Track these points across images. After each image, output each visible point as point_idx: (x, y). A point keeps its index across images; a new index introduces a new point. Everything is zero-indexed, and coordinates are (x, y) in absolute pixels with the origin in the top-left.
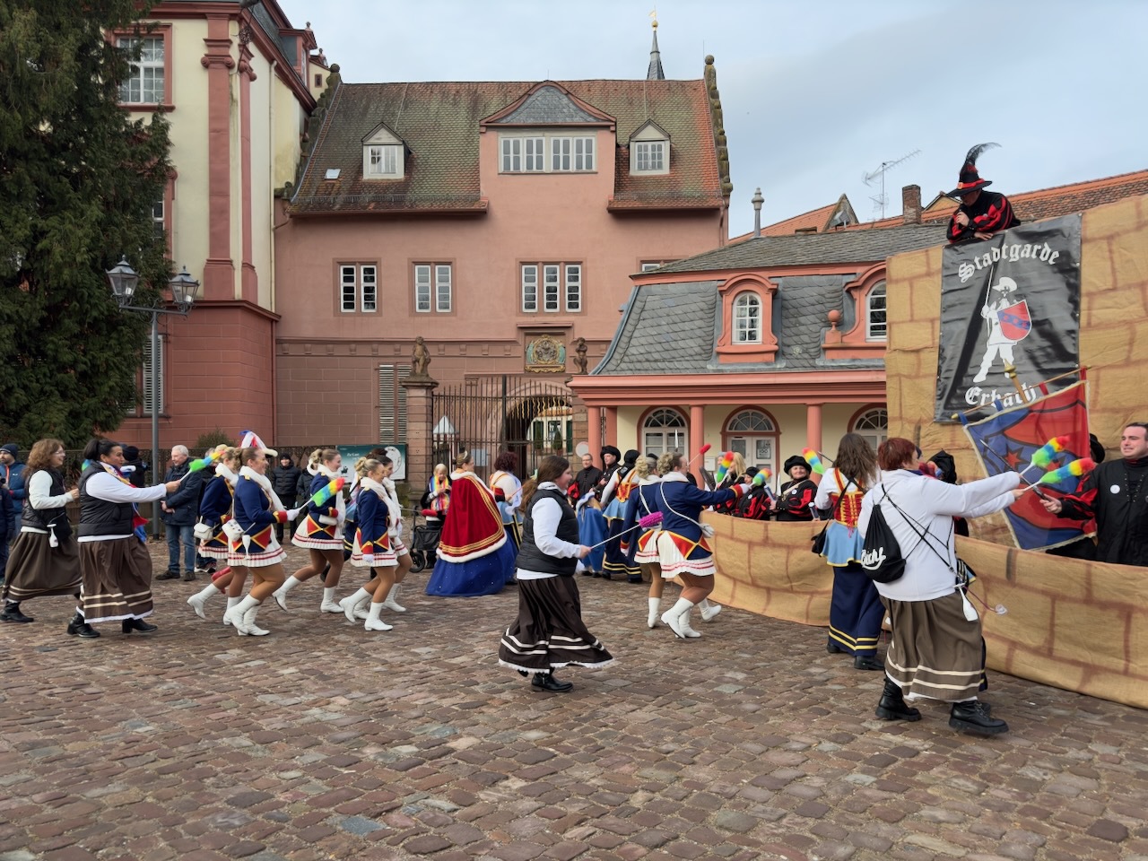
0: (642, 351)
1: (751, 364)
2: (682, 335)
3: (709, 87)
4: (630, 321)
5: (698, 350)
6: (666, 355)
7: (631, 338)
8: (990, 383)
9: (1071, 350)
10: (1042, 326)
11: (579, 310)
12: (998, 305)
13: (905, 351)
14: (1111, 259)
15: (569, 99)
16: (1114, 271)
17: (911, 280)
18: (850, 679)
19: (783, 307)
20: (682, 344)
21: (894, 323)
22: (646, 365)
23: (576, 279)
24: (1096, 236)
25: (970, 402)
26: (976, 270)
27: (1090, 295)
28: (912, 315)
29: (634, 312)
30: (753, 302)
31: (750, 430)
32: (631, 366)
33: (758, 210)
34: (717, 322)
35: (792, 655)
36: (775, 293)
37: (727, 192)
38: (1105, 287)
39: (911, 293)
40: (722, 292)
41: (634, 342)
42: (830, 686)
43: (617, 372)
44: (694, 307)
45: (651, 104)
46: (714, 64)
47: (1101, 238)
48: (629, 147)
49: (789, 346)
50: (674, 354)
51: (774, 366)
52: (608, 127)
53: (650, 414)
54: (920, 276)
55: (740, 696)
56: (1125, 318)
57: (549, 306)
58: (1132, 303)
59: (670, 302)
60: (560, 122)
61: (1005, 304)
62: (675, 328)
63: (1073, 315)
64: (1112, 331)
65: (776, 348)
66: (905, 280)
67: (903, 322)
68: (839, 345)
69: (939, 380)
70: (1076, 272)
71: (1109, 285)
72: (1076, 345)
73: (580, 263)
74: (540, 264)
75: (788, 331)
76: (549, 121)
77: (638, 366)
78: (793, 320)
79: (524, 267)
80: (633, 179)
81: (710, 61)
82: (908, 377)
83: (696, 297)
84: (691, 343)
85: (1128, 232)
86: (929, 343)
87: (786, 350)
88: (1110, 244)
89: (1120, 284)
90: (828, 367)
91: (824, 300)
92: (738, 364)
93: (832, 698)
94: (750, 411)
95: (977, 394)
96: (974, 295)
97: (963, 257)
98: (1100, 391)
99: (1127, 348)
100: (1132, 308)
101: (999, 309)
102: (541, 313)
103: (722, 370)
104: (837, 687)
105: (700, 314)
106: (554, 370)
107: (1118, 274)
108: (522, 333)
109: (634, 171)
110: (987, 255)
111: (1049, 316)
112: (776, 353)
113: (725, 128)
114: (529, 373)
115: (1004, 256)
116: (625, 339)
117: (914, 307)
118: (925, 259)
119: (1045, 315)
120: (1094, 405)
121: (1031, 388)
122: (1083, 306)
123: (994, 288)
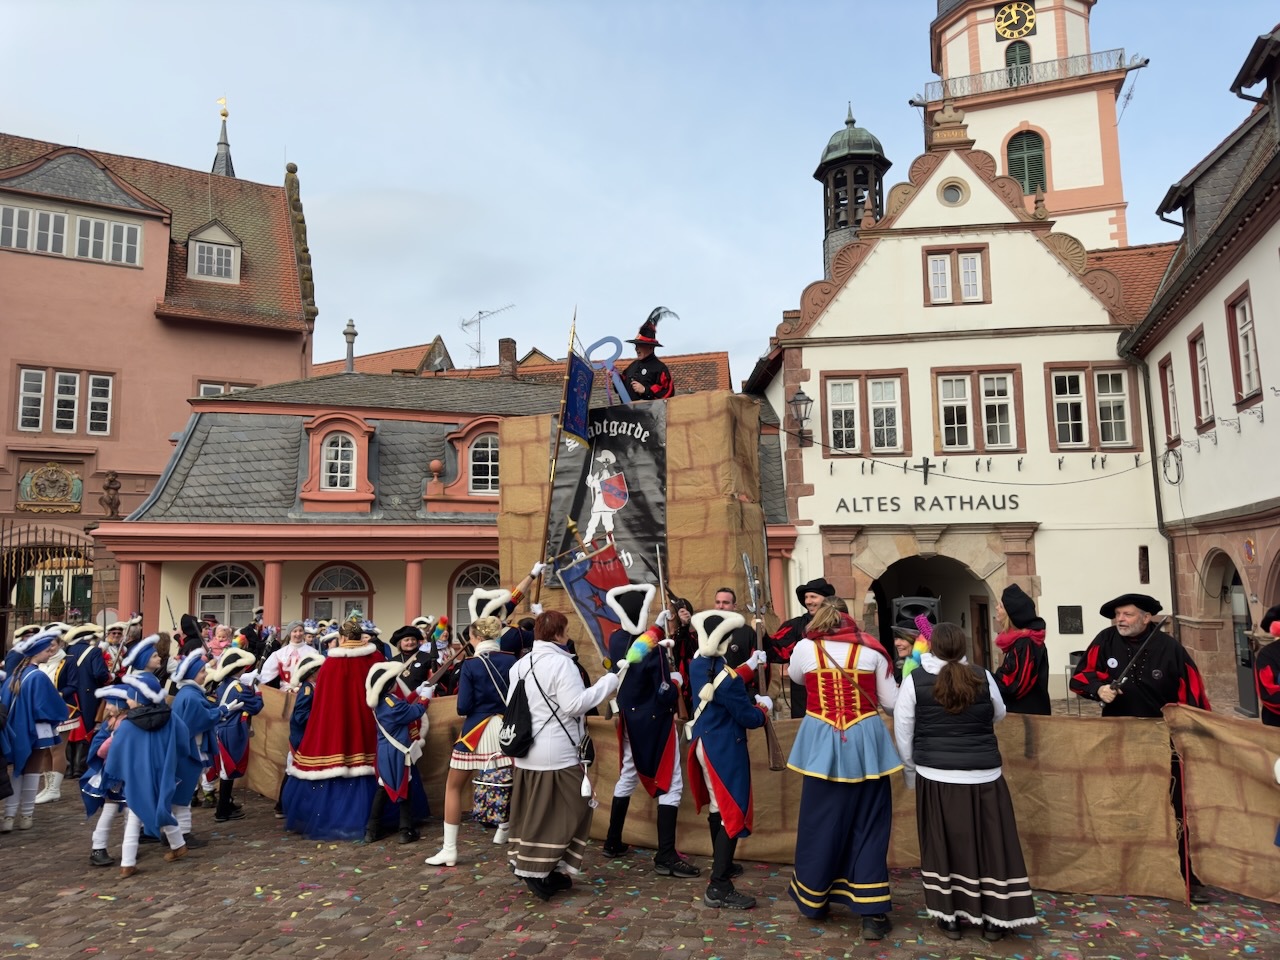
0: (202, 493)
1: (342, 514)
2: (257, 476)
3: (290, 197)
4: (187, 455)
5: (276, 494)
6: (234, 499)
7: (187, 476)
9: (662, 523)
10: (637, 497)
11: (108, 432)
12: (601, 476)
13: (516, 515)
14: (688, 442)
15: (107, 175)
16: (690, 451)
17: (523, 444)
18: (467, 875)
19: (380, 452)
20: (256, 486)
21: (506, 485)
22: (207, 510)
23: (105, 394)
24: (677, 421)
27: (673, 472)
28: (523, 479)
29: (191, 445)
30: (347, 444)
31: (339, 589)
32: (186, 511)
33: (351, 343)
34: (302, 463)
35: (402, 858)
36: (371, 437)
37: (312, 315)
38: (684, 467)
39: (523, 458)
40: (308, 431)
41: (190, 481)
42: (448, 888)
43: (166, 519)
44: (272, 444)
45: (218, 202)
46: (297, 173)
47: (682, 424)
48: (186, 246)
49: (387, 495)
50: (245, 498)
51: (370, 517)
52: (161, 218)
53: (209, 572)
54: (530, 442)
55: (348, 919)
56: (698, 495)
57: (60, 425)
58: (705, 482)
59: (242, 436)
60: (92, 200)
61: (606, 475)
62: (248, 467)
63: (661, 490)
64: (691, 505)
65: (373, 497)
66: (516, 443)
67: (514, 485)
68: (441, 497)
70: (663, 450)
71: (687, 465)
72: (664, 517)
73: (111, 374)
74: (50, 370)
75: (384, 479)
76: (76, 197)
77: (196, 511)
78: (392, 467)
79: (23, 372)
80: (190, 283)
81: (292, 169)
82: (520, 540)
83: (275, 433)
84: (268, 486)
85: (701, 420)
86: (540, 508)
87: (383, 499)
88: (687, 430)
89: (695, 465)
90: (429, 520)
91: (426, 449)
92: (327, 513)
93: (451, 902)
94: (339, 568)
96: (579, 465)
98: (684, 559)
99: (703, 521)
100: (705, 486)
101: (601, 480)
102: (47, 433)
103: (307, 520)
104: (453, 888)
105: (281, 453)
106: (63, 510)
107: (693, 456)
108: (14, 460)
109: (193, 274)
111: (642, 489)
112: (372, 502)
113: (309, 245)
114: (22, 513)
115: (605, 431)
116: (178, 477)
117: (526, 472)
118: (535, 426)
119: (639, 487)
120: (679, 571)
121: (629, 554)
122: (669, 481)
123: (597, 459)
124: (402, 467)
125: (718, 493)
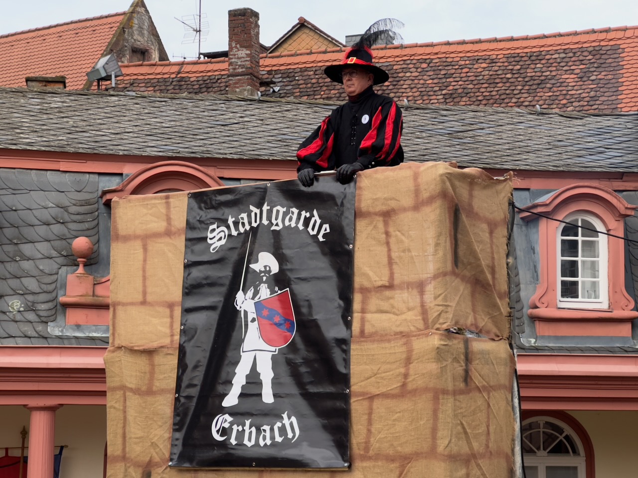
8: (244, 409)
10: (307, 330)
12: (256, 293)
13: (132, 351)
14: (388, 243)
16: (390, 258)
17: (146, 239)
21: (119, 304)
24: (371, 210)
25: (218, 437)
26: (230, 236)
27: (365, 291)
28: (145, 293)
38: (380, 283)
39: (145, 260)
47: (376, 214)
54: (156, 235)
56: (399, 329)
58: (409, 309)
61: (265, 292)
63: (344, 318)
64: (387, 345)
66: (136, 237)
67: (132, 304)
68: (89, 300)
69: (177, 400)
70: (349, 256)
71: (385, 281)
72: (347, 362)
82: (137, 391)
85: (405, 210)
86: (167, 341)
88: (386, 224)
89: (397, 280)
90: (68, 338)
91: (66, 217)
95: (226, 425)
96: (225, 273)
97: (213, 213)
98: (373, 430)
99: (403, 369)
100: (410, 315)
101: (256, 299)
107: (395, 267)
110: (244, 215)
111: (316, 316)
115: (265, 221)
117: (148, 283)
118: (164, 211)
119: (310, 314)
120: (367, 448)
121: (294, 419)
122: (357, 305)
123: (252, 266)
124: (27, 249)
125: (427, 328)
